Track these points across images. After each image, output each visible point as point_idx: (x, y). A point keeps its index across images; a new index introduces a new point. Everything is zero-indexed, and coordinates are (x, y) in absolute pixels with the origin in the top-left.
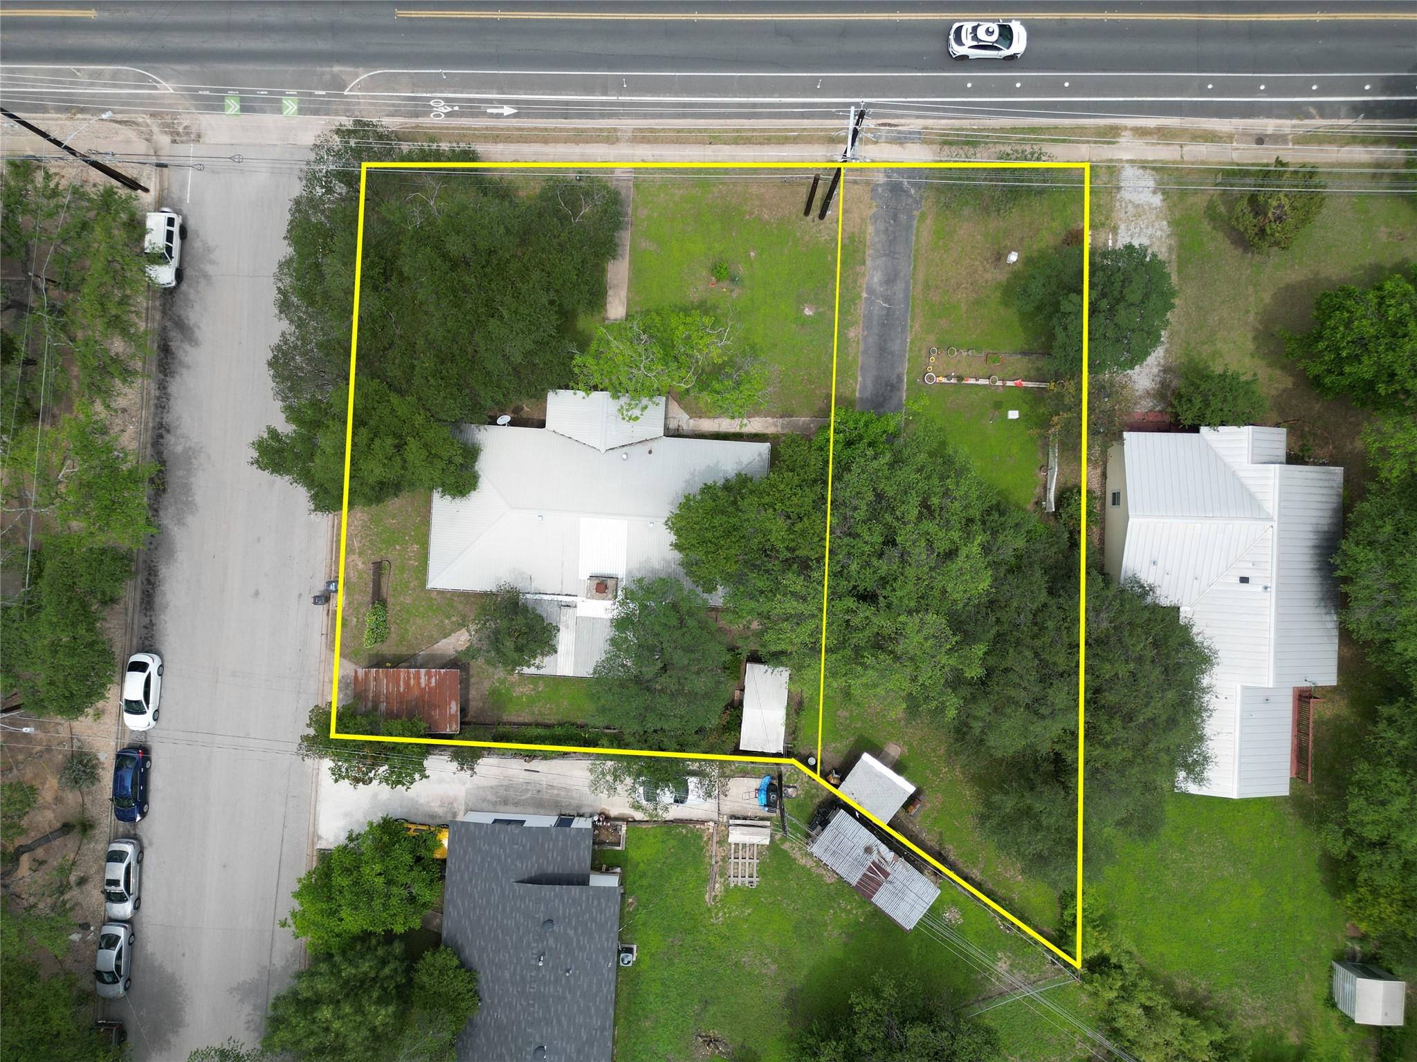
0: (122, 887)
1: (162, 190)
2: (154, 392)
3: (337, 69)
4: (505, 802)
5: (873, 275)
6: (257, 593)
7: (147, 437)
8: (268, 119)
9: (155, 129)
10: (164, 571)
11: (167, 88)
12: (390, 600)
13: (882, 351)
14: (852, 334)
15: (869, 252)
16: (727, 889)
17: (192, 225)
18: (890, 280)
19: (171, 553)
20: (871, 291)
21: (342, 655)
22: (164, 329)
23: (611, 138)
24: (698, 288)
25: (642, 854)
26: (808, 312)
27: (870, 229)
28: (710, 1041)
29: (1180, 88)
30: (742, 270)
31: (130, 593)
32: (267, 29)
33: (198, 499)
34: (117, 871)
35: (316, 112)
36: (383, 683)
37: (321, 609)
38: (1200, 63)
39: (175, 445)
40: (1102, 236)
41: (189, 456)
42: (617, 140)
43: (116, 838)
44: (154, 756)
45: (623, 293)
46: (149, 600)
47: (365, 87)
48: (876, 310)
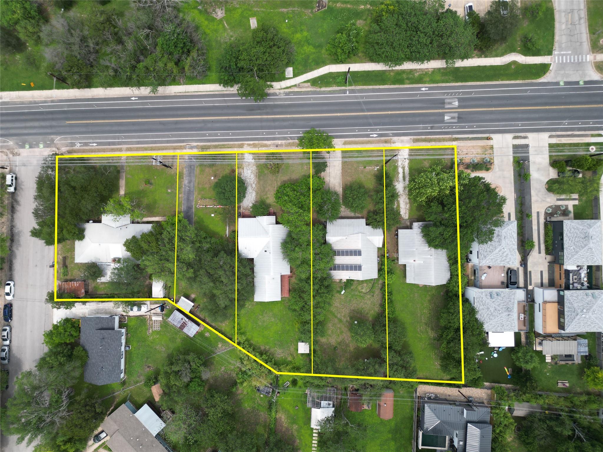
0: (6, 337)
1: (11, 168)
2: (10, 218)
3: (52, 136)
4: (98, 313)
5: (186, 181)
6: (36, 266)
7: (9, 229)
8: (36, 150)
9: (8, 153)
10: (14, 261)
11: (11, 143)
12: (68, 266)
13: (188, 199)
14: (180, 196)
15: (184, 176)
16: (153, 331)
17: (18, 176)
18: (190, 182)
19: (15, 257)
20: (185, 185)
21: (57, 279)
22: (12, 202)
23: (120, 150)
24: (142, 186)
25: (132, 324)
26: (169, 191)
27: (185, 170)
28: (149, 367)
29: (258, 134)
30: (153, 181)
31: (6, 266)
32: (34, 127)
33: (22, 243)
34: (5, 333)
35: (48, 147)
36: (66, 286)
37: (52, 268)
38: (262, 128)
39: (16, 230)
40: (240, 170)
41: (19, 232)
42: (122, 151)
43: (5, 326)
44: (13, 306)
45: (124, 188)
46: (11, 268)
47: (60, 140)
48: (186, 190)
